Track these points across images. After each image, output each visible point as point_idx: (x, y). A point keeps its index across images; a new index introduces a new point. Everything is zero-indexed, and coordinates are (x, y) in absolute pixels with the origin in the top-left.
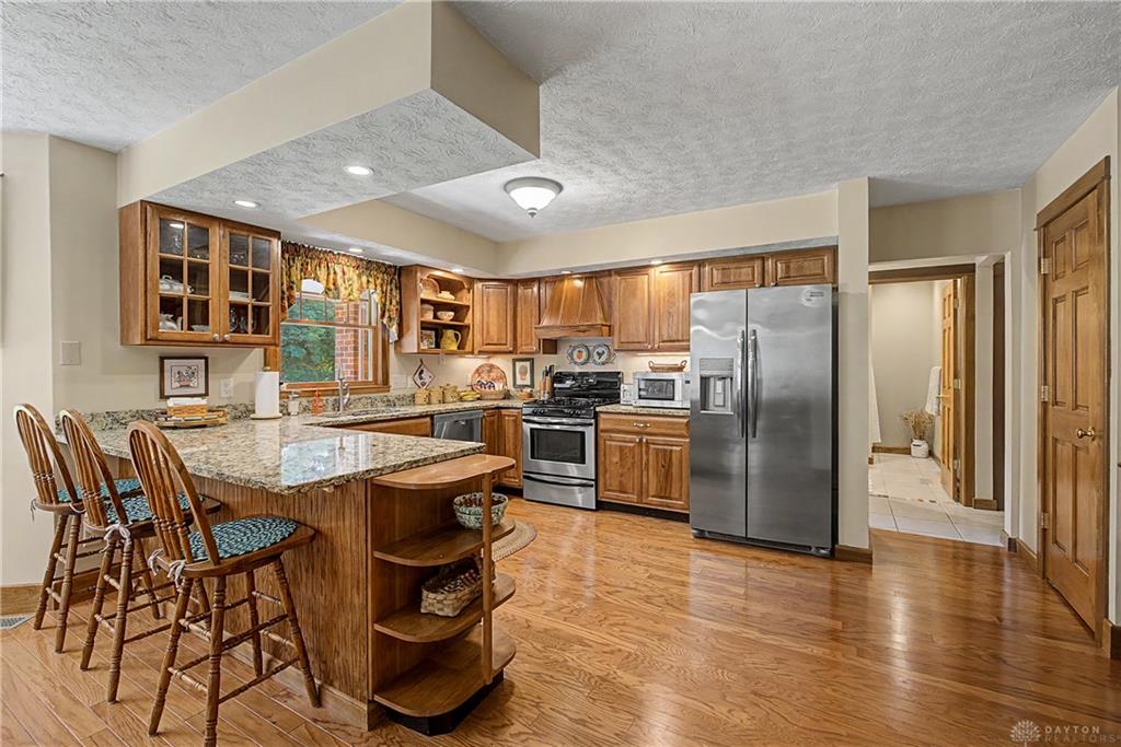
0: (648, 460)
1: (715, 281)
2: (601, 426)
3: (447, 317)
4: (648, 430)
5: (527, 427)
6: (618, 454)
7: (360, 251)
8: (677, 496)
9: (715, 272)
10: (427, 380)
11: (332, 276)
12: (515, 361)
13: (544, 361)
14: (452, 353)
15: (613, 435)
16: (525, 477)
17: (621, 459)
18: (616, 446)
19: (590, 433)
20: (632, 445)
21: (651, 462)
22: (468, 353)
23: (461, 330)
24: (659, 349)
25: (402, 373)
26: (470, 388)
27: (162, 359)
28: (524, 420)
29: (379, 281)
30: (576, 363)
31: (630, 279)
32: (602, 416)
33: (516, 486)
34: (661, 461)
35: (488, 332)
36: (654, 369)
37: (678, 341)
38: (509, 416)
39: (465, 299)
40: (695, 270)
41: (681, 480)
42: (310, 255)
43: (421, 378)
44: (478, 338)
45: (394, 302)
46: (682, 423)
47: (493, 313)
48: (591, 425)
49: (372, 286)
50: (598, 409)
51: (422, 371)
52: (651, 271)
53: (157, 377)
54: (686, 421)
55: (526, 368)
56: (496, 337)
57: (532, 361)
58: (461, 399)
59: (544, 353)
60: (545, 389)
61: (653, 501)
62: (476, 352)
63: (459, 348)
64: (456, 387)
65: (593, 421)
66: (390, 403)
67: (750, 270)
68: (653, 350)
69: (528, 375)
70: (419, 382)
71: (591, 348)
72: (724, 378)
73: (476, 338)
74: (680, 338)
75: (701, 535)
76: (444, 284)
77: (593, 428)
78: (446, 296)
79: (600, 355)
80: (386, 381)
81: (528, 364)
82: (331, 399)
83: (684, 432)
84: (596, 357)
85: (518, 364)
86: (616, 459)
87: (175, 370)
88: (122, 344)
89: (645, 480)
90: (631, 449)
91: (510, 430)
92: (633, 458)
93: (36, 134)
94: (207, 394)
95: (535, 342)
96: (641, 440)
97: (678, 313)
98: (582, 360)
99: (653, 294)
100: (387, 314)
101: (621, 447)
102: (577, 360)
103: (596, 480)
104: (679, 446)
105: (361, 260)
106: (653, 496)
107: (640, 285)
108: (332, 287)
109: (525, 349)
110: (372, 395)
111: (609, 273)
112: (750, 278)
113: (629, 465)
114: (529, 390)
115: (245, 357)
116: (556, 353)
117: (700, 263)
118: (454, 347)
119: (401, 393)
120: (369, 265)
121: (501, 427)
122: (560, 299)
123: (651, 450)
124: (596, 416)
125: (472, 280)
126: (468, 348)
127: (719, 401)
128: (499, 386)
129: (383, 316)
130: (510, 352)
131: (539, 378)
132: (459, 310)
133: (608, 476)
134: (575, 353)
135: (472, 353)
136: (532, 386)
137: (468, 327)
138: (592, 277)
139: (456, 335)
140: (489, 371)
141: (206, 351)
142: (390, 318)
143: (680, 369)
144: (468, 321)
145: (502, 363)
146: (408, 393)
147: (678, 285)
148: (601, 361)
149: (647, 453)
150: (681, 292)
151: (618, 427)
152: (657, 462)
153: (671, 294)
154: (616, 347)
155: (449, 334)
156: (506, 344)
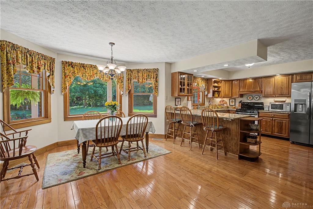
0: (275, 124)
1: (297, 79)
2: (260, 115)
3: (216, 89)
4: (275, 117)
7: (204, 77)
8: (284, 133)
9: (298, 77)
11: (198, 82)
12: (230, 99)
13: (239, 99)
15: (263, 118)
17: (266, 123)
20: (270, 120)
22: (220, 97)
23: (219, 92)
24: (278, 97)
25: (207, 102)
27: (176, 99)
29: (204, 82)
30: (249, 100)
31: (268, 79)
32: (260, 113)
35: (225, 93)
36: (276, 102)
37: (285, 95)
39: (220, 85)
40: (290, 77)
41: (286, 130)
42: (195, 78)
44: (223, 94)
45: (207, 86)
46: (287, 115)
47: (227, 88)
48: (257, 115)
50: (259, 111)
51: (210, 101)
52: (276, 77)
53: (175, 102)
54: (288, 115)
56: (227, 94)
59: (240, 97)
60: (239, 106)
61: (276, 134)
62: (222, 97)
64: (217, 105)
67: (310, 76)
68: (276, 97)
69: (234, 103)
70: (210, 104)
71: (254, 96)
72: (302, 104)
73: (222, 94)
74: (285, 94)
75: (293, 143)
78: (216, 84)
79: (256, 98)
80: (204, 103)
81: (234, 100)
83: (287, 118)
84: (255, 99)
87: (177, 101)
88: (172, 96)
89: (273, 129)
90: (269, 121)
92: (270, 123)
93: (164, 62)
94: (181, 105)
95: (238, 95)
96: (273, 119)
97: (284, 87)
98: (251, 99)
99: (276, 83)
101: (266, 120)
102: (249, 99)
104: (285, 121)
106: (276, 133)
107: (271, 80)
109: (234, 96)
111: (261, 78)
112: (310, 78)
113: (268, 125)
114: (235, 106)
116: (242, 97)
117: (292, 75)
118: (217, 96)
119: (207, 106)
120: (203, 79)
122: (246, 84)
123: (276, 122)
124: (258, 113)
125: (221, 81)
127: (300, 110)
128: (225, 105)
131: (237, 103)
132: (219, 87)
134: (249, 97)
137: (221, 91)
138: (256, 79)
140: (223, 102)
141: (180, 97)
142: (206, 90)
143: (285, 102)
145: (227, 100)
147: (285, 80)
148: (257, 99)
149: (275, 122)
150: (285, 82)
151: (265, 116)
152: (278, 125)
153: (282, 83)
154: (263, 96)
155: (216, 93)
156: (230, 95)
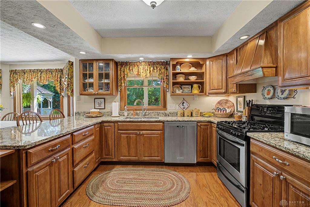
2: (251, 149)
3: (193, 78)
4: (287, 168)
7: (143, 59)
10: (186, 107)
11: (139, 70)
12: (236, 97)
17: (263, 182)
19: (243, 152)
20: (272, 175)
23: (201, 85)
25: (173, 103)
27: (94, 99)
29: (158, 69)
30: (265, 98)
35: (212, 84)
42: (131, 64)
43: (183, 105)
49: (156, 71)
51: (184, 103)
53: (94, 103)
56: (216, 87)
57: (244, 97)
58: (202, 116)
60: (245, 115)
62: (207, 93)
63: (200, 92)
64: (199, 110)
65: (245, 143)
66: (166, 115)
70: (182, 107)
78: (193, 69)
79: (283, 92)
80: (165, 106)
81: (242, 99)
84: (279, 94)
87: (97, 102)
90: (271, 178)
94: (105, 108)
98: (270, 96)
100: (163, 81)
101: (263, 171)
108: (140, 73)
109: (231, 91)
111: (276, 24)
113: (269, 193)
115: (115, 98)
116: (256, 93)
118: (198, 92)
119: (172, 111)
120: (153, 64)
121: (211, 132)
123: (290, 192)
125: (204, 60)
126: (205, 92)
128: (228, 111)
132: (200, 75)
134: (266, 91)
137: (204, 82)
138: (264, 33)
139: (199, 87)
140: (226, 103)
141: (104, 97)
144: (204, 79)
146: (176, 111)
148: (282, 96)
154: (281, 84)
155: (195, 86)
156: (222, 89)
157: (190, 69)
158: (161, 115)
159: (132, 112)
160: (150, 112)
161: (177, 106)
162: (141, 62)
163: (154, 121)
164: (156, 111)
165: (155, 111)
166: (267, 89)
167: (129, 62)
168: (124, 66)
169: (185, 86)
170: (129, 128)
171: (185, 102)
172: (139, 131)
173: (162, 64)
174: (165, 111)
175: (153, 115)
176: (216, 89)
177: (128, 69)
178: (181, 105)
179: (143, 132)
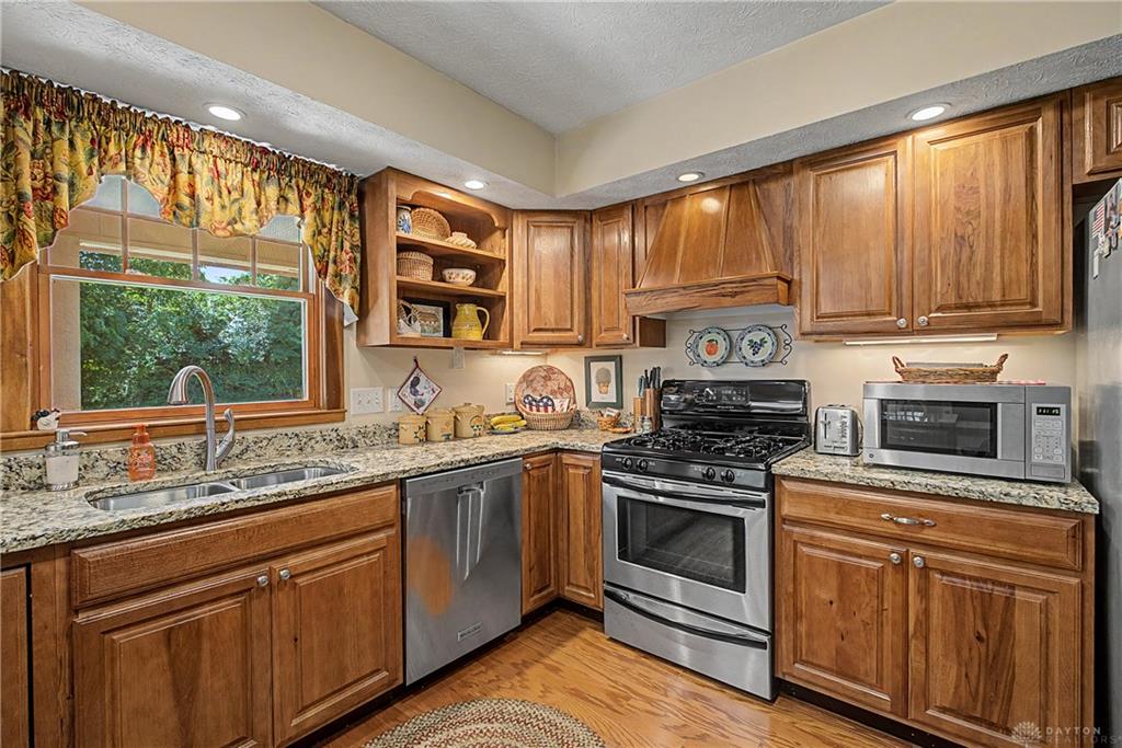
0: (927, 612)
2: (787, 509)
3: (462, 278)
4: (930, 535)
5: (612, 493)
6: (833, 582)
10: (427, 397)
11: (183, 178)
12: (589, 360)
13: (641, 361)
14: (472, 348)
15: (819, 533)
16: (607, 593)
17: (841, 590)
18: (826, 563)
19: (757, 524)
20: (876, 565)
21: (935, 621)
22: (505, 347)
23: (490, 306)
24: (927, 330)
25: (372, 385)
26: (511, 409)
28: (605, 480)
29: (308, 202)
30: (704, 363)
32: (787, 485)
33: (590, 604)
34: (972, 622)
35: (538, 308)
36: (907, 374)
37: (992, 305)
38: (576, 467)
39: (495, 248)
41: (1046, 688)
42: (112, 122)
43: (415, 393)
44: (520, 319)
45: (347, 245)
46: (1056, 531)
48: (761, 504)
49: (294, 208)
50: (774, 468)
51: (416, 382)
52: (905, 145)
54: (1067, 525)
55: (608, 372)
56: (552, 320)
57: (619, 360)
58: (492, 431)
59: (641, 345)
60: (643, 413)
61: (945, 722)
62: (517, 344)
63: (486, 336)
64: (481, 408)
65: (765, 496)
66: (343, 445)
68: (911, 330)
69: (613, 386)
70: (410, 400)
71: (735, 335)
73: (517, 318)
74: (996, 297)
76: (457, 219)
77: (763, 514)
78: (460, 241)
79: (756, 347)
80: (336, 401)
81: (611, 366)
82: (192, 442)
83: (1065, 556)
84: (747, 351)
85: (595, 367)
86: (825, 594)
89: (916, 661)
90: (878, 577)
91: (578, 494)
92: (880, 598)
95: (625, 322)
96: (905, 560)
97: (989, 239)
98: (717, 358)
99: (906, 200)
100: (331, 268)
101: (840, 565)
102: (707, 358)
103: (772, 634)
105: (264, 151)
106: (944, 710)
108: (186, 201)
109: (608, 337)
110: (297, 430)
111: (786, 169)
113: (866, 614)
116: (665, 347)
117: (1065, 101)
118: (476, 335)
119: (370, 422)
121: (561, 489)
122: (678, 234)
123: (936, 591)
124: (772, 482)
125: (507, 212)
126: (503, 337)
128: (561, 405)
129: (322, 273)
130: (580, 345)
131: (632, 392)
132: (485, 268)
133: (803, 628)
134: (703, 343)
135: (510, 346)
136: (619, 405)
137: (502, 298)
138: (745, 184)
139: (481, 315)
140: (547, 378)
142: (338, 275)
143: (996, 375)
144: (503, 288)
145: (568, 364)
146: (388, 421)
147: (990, 166)
148: (757, 359)
149: (924, 593)
150: (998, 184)
151: (834, 517)
152: (960, 624)
153: (966, 189)
154: (807, 327)
155: (468, 311)
156: (571, 330)
157: (451, 239)
158: (317, 446)
159: (113, 451)
160: (250, 435)
161: (391, 396)
162: (195, 128)
163: (358, 484)
164: (289, 431)
165: (284, 431)
166: (707, 337)
167: (95, 99)
168: (40, 114)
169: (420, 307)
170: (193, 563)
171: (423, 378)
172: (264, 567)
173: (328, 184)
174: (335, 426)
175: (271, 451)
176: (553, 330)
177: (82, 145)
178: (407, 390)
179: (293, 561)
